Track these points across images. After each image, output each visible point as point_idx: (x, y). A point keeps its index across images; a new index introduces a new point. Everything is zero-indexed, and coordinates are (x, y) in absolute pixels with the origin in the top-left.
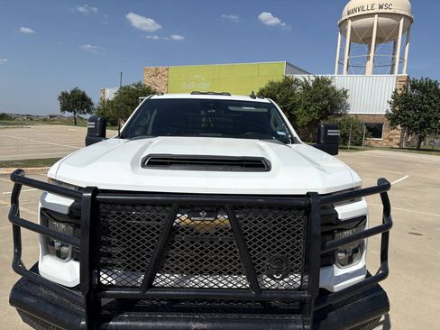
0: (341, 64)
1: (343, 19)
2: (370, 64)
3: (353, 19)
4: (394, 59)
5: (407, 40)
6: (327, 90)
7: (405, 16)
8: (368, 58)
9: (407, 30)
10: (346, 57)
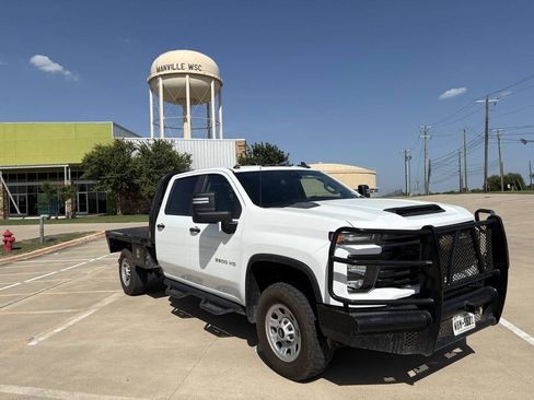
0: (157, 125)
1: (153, 76)
2: (187, 126)
3: (163, 76)
4: (209, 122)
5: (219, 103)
6: (170, 155)
7: (216, 79)
8: (185, 120)
9: (218, 92)
10: (162, 118)
